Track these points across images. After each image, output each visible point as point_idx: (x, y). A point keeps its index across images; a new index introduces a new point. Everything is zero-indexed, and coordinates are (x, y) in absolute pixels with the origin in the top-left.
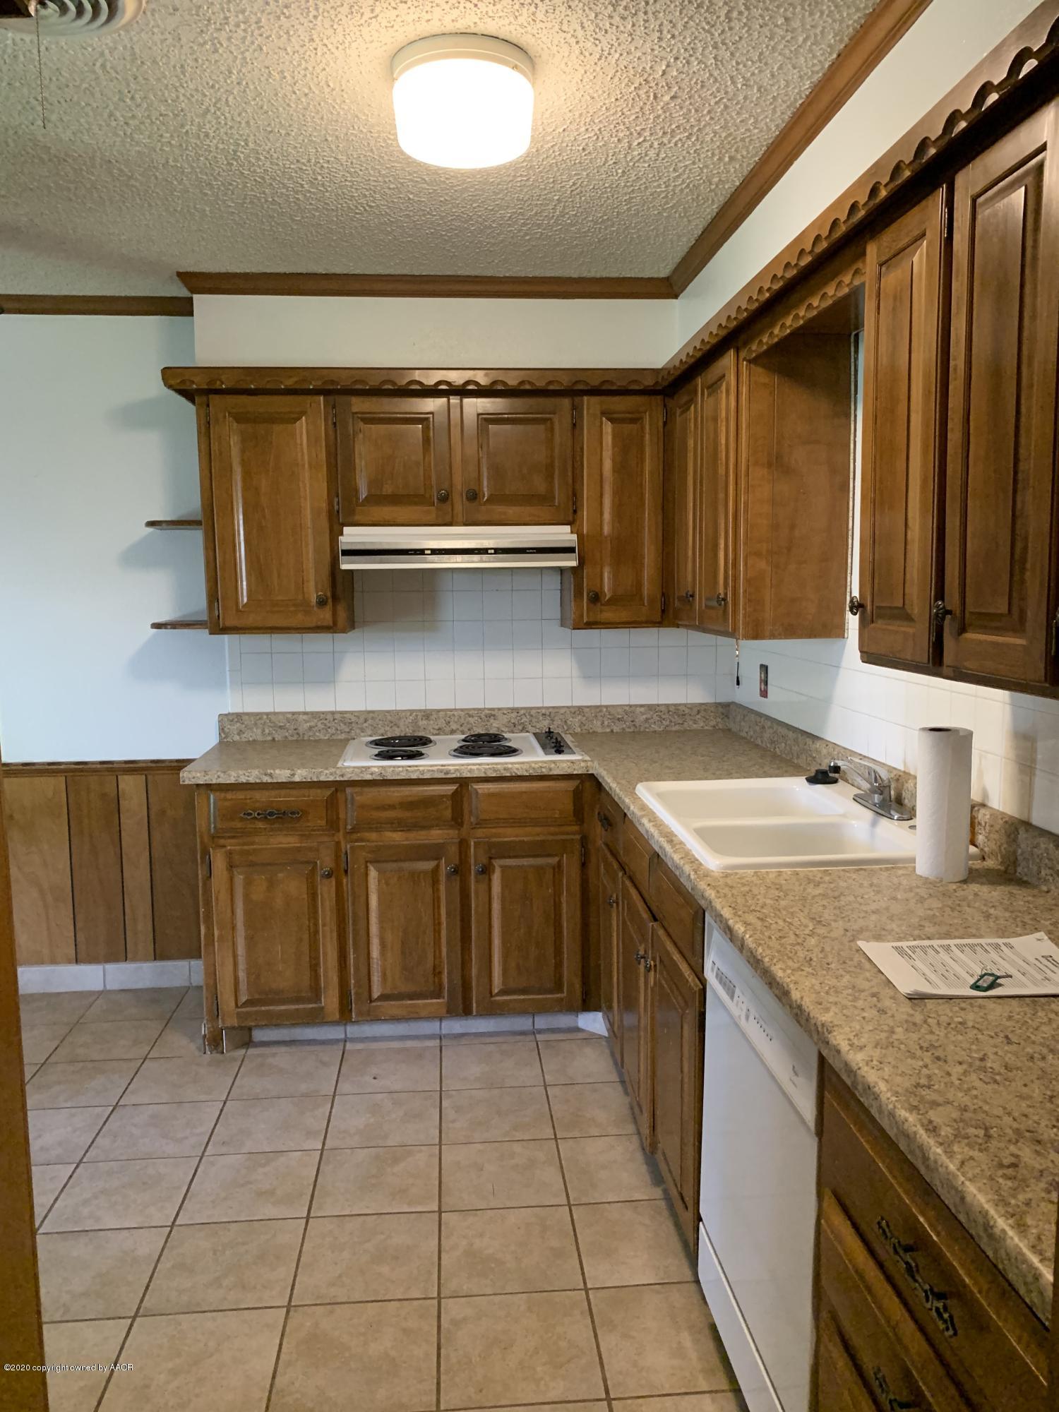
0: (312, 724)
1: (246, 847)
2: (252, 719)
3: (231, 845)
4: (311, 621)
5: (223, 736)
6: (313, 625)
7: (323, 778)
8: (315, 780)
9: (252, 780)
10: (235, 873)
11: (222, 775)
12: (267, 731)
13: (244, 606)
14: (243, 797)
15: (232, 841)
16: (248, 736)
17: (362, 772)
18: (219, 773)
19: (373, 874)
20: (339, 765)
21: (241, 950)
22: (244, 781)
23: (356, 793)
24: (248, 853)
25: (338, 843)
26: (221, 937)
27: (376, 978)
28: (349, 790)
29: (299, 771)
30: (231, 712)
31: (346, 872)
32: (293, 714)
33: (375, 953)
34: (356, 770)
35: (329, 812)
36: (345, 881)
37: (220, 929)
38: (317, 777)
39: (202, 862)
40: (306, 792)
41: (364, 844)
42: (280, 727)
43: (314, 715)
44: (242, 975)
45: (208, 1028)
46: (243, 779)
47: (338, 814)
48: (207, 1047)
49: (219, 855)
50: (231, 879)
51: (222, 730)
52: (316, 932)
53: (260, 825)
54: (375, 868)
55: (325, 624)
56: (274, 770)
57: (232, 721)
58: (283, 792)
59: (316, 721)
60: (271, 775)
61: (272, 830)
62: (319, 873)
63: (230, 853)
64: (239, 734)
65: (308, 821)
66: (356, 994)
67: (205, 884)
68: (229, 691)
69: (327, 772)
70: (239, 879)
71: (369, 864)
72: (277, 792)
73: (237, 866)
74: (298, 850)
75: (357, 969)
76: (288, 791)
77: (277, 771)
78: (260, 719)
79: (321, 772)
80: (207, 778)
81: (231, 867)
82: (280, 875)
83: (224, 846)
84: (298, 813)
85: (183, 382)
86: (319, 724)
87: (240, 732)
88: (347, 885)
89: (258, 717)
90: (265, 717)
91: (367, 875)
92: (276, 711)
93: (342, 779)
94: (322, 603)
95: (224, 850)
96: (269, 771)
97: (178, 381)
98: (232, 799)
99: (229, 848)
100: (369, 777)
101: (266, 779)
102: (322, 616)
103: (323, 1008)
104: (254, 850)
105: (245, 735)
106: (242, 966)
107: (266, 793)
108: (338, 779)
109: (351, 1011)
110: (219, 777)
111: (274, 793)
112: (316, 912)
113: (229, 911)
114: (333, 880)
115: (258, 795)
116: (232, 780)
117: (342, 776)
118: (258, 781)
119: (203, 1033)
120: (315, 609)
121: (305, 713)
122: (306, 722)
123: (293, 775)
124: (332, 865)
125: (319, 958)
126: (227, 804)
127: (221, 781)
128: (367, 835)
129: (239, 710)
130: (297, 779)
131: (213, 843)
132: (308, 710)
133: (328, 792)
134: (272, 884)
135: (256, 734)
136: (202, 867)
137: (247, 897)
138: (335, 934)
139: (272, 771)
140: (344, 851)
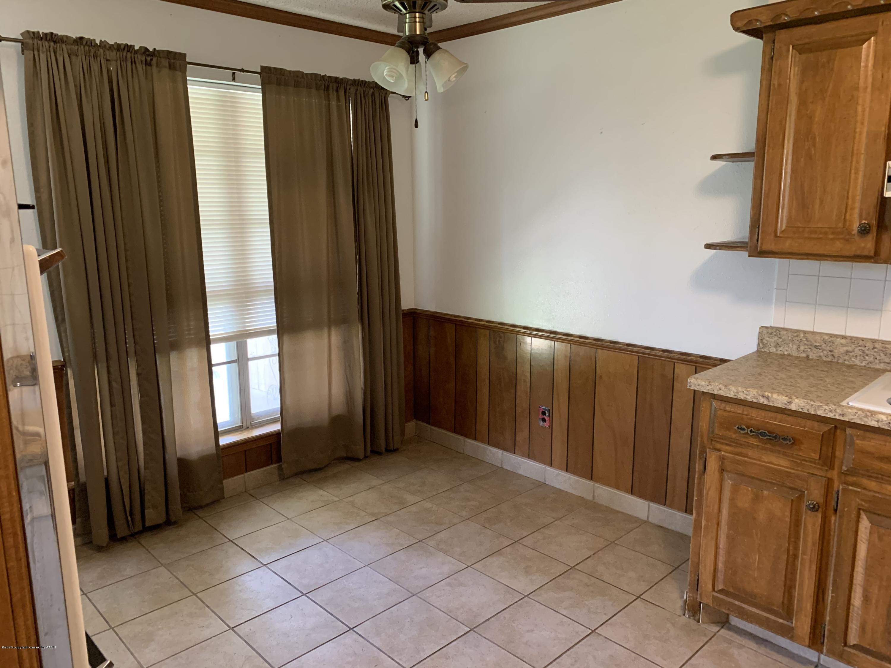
0: (850, 349)
1: (738, 457)
2: (790, 335)
3: (726, 451)
4: (851, 250)
5: (761, 345)
6: (852, 254)
7: (820, 413)
8: (813, 413)
9: (749, 398)
10: (726, 477)
11: (723, 388)
12: (802, 348)
13: (782, 232)
14: (740, 412)
15: (727, 448)
16: (784, 350)
17: (866, 416)
18: (721, 386)
19: (865, 524)
20: (844, 403)
21: (723, 543)
22: (742, 398)
23: (858, 436)
24: (738, 462)
25: (830, 481)
26: (706, 527)
27: (854, 627)
28: (849, 431)
29: (797, 400)
30: (772, 325)
31: (836, 511)
32: (831, 336)
33: (857, 601)
34: (860, 412)
35: (824, 448)
36: (833, 518)
37: (707, 521)
38: (815, 410)
39: (700, 458)
40: (803, 422)
41: (859, 490)
42: (816, 347)
43: (853, 340)
44: (720, 565)
45: (689, 597)
46: (741, 396)
47: (833, 453)
48: (686, 612)
49: (713, 457)
50: (721, 480)
51: (761, 340)
52: (795, 556)
53: (753, 441)
54: (868, 518)
55: (866, 253)
56: (772, 393)
57: (771, 334)
58: (779, 416)
59: (853, 346)
60: (768, 398)
61: (764, 449)
62: (806, 503)
63: (723, 459)
64: (775, 347)
65: (800, 450)
66: (829, 630)
67: (700, 478)
68: (774, 306)
69: (826, 407)
70: (728, 483)
71: (861, 512)
72: (773, 415)
73: (728, 471)
74: (788, 474)
75: (834, 608)
76: (785, 416)
77: (775, 396)
78: (797, 336)
79: (821, 406)
80: (710, 387)
81: (722, 470)
82: (766, 492)
83: (719, 450)
84: (790, 441)
85: (750, 22)
86: (857, 350)
87: (777, 345)
88: (835, 523)
89: (795, 334)
90: (802, 335)
91: (858, 522)
92: (815, 330)
93: (841, 418)
94: (864, 231)
95: (718, 453)
96: (766, 394)
97: (745, 22)
98: (730, 412)
99: (723, 453)
100: (873, 424)
101: (762, 400)
102: (863, 245)
103: (793, 628)
104: (745, 462)
105: (781, 348)
106: (721, 559)
107: (763, 413)
108: (837, 417)
109: (823, 643)
110: (720, 389)
111: (770, 414)
112: (797, 538)
113: (716, 507)
114: (819, 515)
115: (753, 413)
116: (731, 395)
117: (843, 415)
118: (755, 400)
119: (685, 598)
120: (857, 238)
121: (844, 337)
122: (843, 345)
123: (790, 403)
124: (821, 500)
125: (795, 580)
126: (726, 414)
127: (722, 393)
128: (865, 482)
129: (780, 325)
130: (793, 407)
131: (711, 444)
132: (848, 334)
133: (825, 428)
134: (757, 498)
135: (791, 349)
136: (699, 461)
137: (732, 500)
138: (814, 567)
139: (770, 395)
140: (836, 489)
